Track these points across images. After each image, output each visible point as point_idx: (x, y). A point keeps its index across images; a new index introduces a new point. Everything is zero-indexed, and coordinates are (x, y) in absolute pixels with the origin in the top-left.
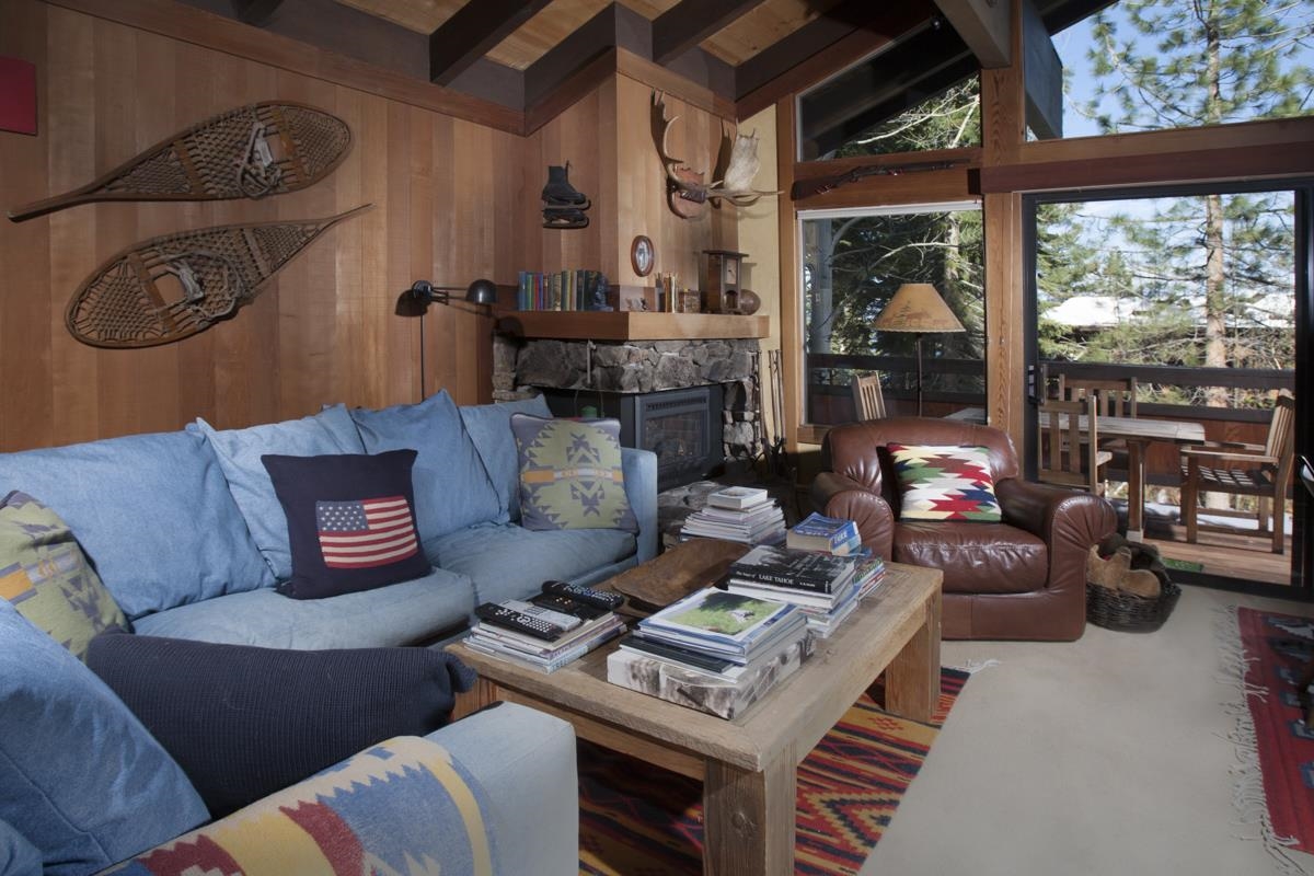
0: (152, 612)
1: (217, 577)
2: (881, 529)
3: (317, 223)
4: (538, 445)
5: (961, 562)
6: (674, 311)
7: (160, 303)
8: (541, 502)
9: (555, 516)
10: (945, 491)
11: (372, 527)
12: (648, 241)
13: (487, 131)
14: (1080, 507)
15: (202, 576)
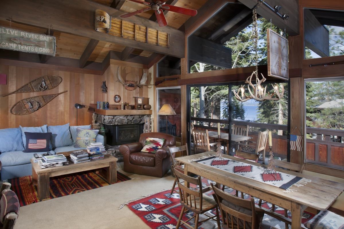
0: (4, 152)
1: (15, 148)
2: (127, 152)
3: (55, 94)
4: (79, 133)
5: (139, 160)
6: (122, 109)
7: (26, 108)
8: (78, 143)
9: (80, 145)
10: (149, 147)
11: (37, 143)
12: (119, 96)
13: (93, 75)
14: (160, 151)
15: (12, 148)
